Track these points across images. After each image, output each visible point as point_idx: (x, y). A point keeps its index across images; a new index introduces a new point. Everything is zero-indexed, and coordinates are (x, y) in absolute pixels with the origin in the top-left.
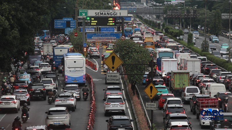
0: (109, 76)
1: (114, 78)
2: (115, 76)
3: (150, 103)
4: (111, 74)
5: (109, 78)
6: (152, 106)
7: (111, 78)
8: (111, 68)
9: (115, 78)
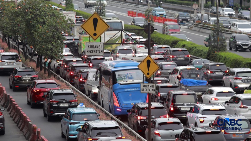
0: (89, 47)
1: (96, 49)
2: (97, 47)
3: (147, 84)
4: (92, 44)
5: (90, 49)
6: (149, 88)
7: (92, 49)
8: (92, 35)
9: (98, 49)
